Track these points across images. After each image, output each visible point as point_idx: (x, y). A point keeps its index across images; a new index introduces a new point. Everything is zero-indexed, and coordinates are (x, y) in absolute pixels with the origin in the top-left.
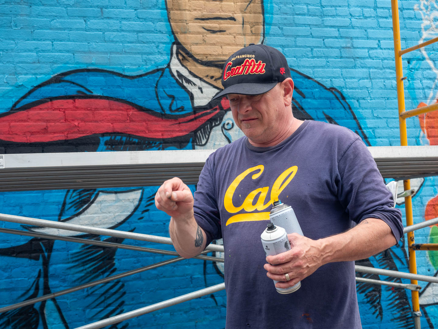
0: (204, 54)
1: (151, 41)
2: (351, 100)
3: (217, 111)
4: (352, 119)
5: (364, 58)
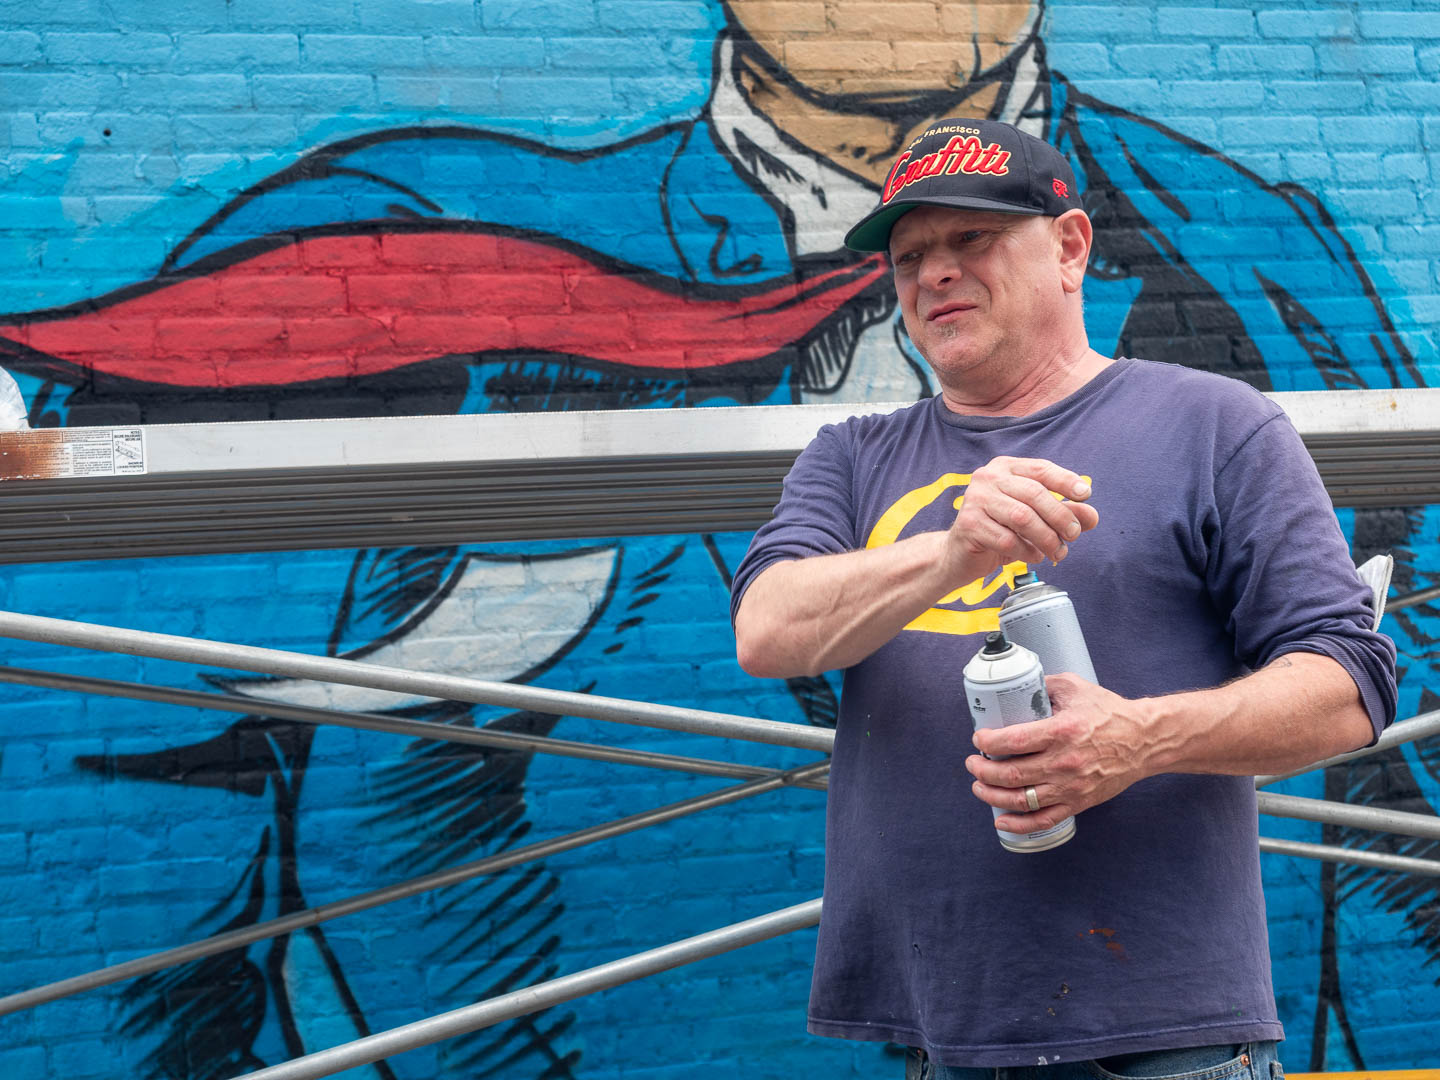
0: (831, 71)
1: (644, 26)
2: (1353, 227)
3: (878, 272)
4: (1357, 295)
5: (1401, 77)
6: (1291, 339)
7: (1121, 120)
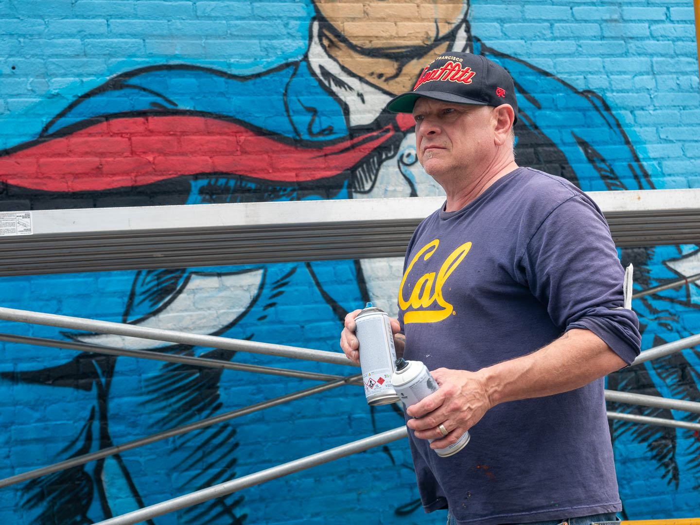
0: (366, 37)
1: (275, 15)
2: (619, 112)
3: (391, 134)
4: (622, 144)
5: (642, 39)
6: (590, 166)
7: (507, 60)
